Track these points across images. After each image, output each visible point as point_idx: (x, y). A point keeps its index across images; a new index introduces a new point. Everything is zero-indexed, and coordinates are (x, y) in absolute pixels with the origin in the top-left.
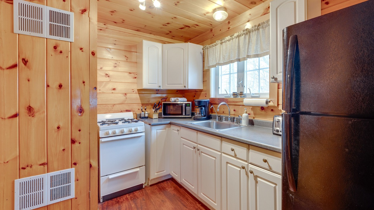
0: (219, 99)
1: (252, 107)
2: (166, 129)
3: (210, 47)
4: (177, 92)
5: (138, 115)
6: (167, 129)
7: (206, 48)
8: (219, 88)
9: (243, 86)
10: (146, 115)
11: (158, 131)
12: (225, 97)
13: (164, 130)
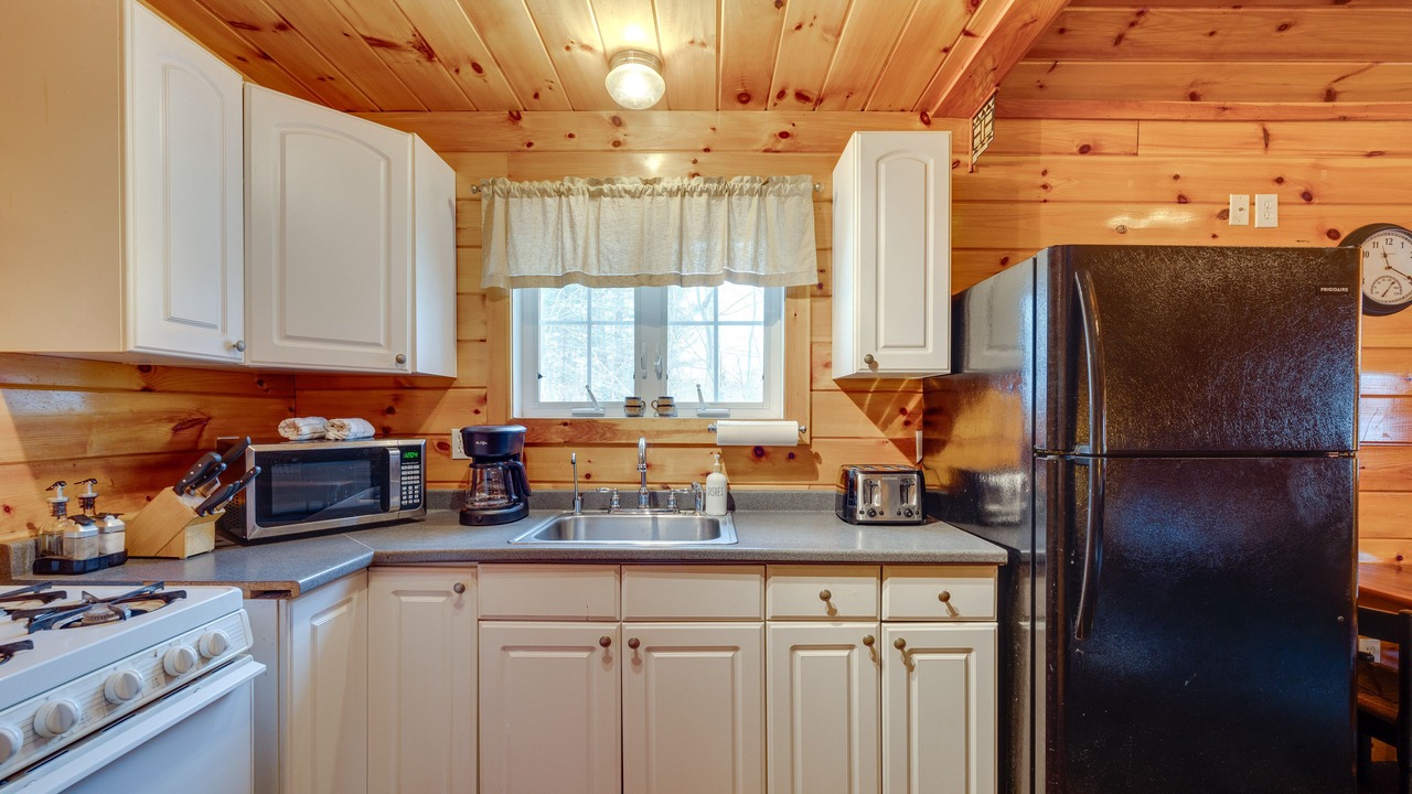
0: (565, 424)
1: (720, 450)
2: (349, 600)
3: (523, 191)
4: (261, 383)
5: (23, 550)
6: (355, 596)
7: (496, 188)
8: (540, 377)
9: (664, 376)
10: (115, 544)
11: (317, 623)
12: (575, 414)
13: (344, 609)
